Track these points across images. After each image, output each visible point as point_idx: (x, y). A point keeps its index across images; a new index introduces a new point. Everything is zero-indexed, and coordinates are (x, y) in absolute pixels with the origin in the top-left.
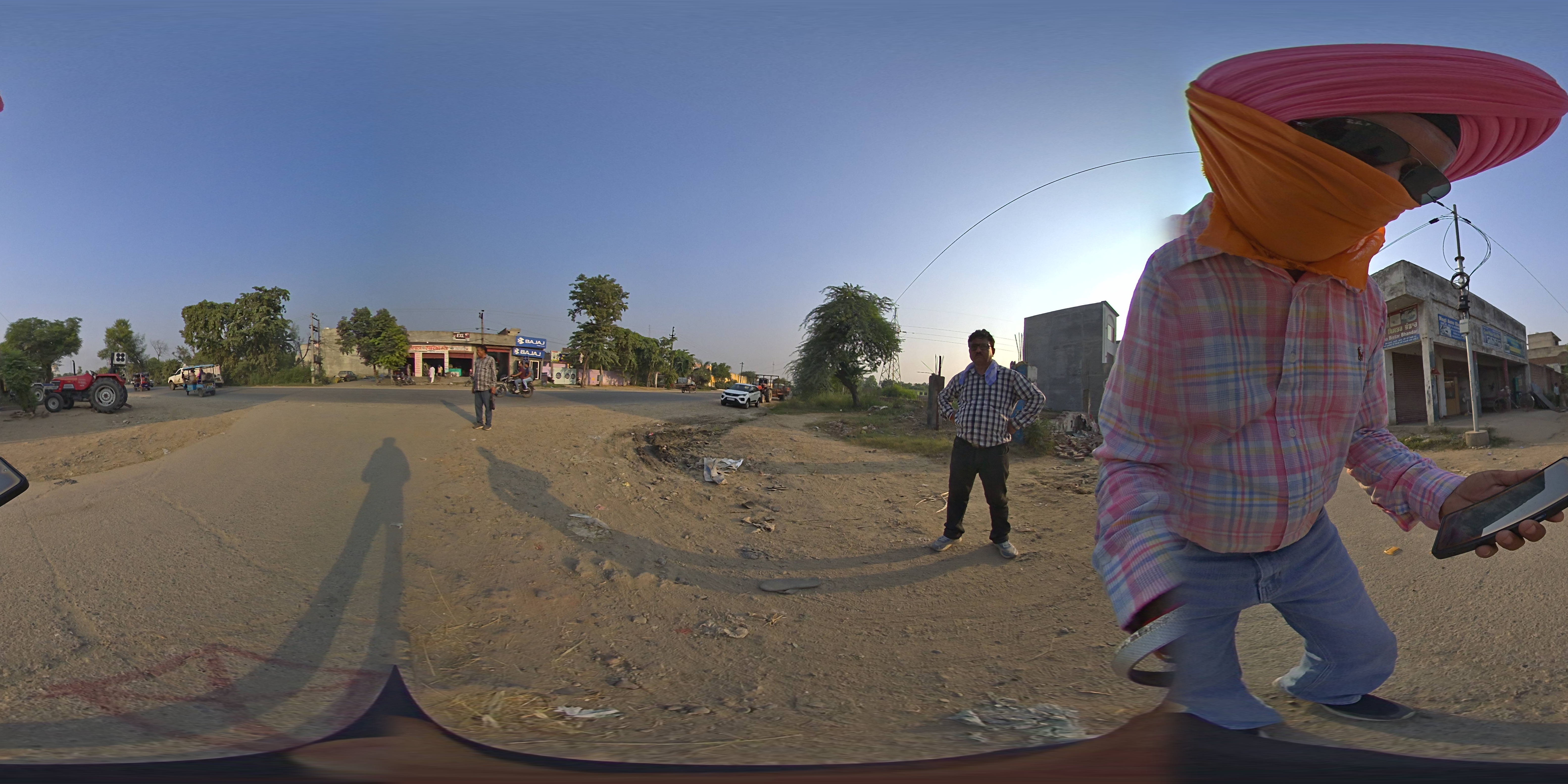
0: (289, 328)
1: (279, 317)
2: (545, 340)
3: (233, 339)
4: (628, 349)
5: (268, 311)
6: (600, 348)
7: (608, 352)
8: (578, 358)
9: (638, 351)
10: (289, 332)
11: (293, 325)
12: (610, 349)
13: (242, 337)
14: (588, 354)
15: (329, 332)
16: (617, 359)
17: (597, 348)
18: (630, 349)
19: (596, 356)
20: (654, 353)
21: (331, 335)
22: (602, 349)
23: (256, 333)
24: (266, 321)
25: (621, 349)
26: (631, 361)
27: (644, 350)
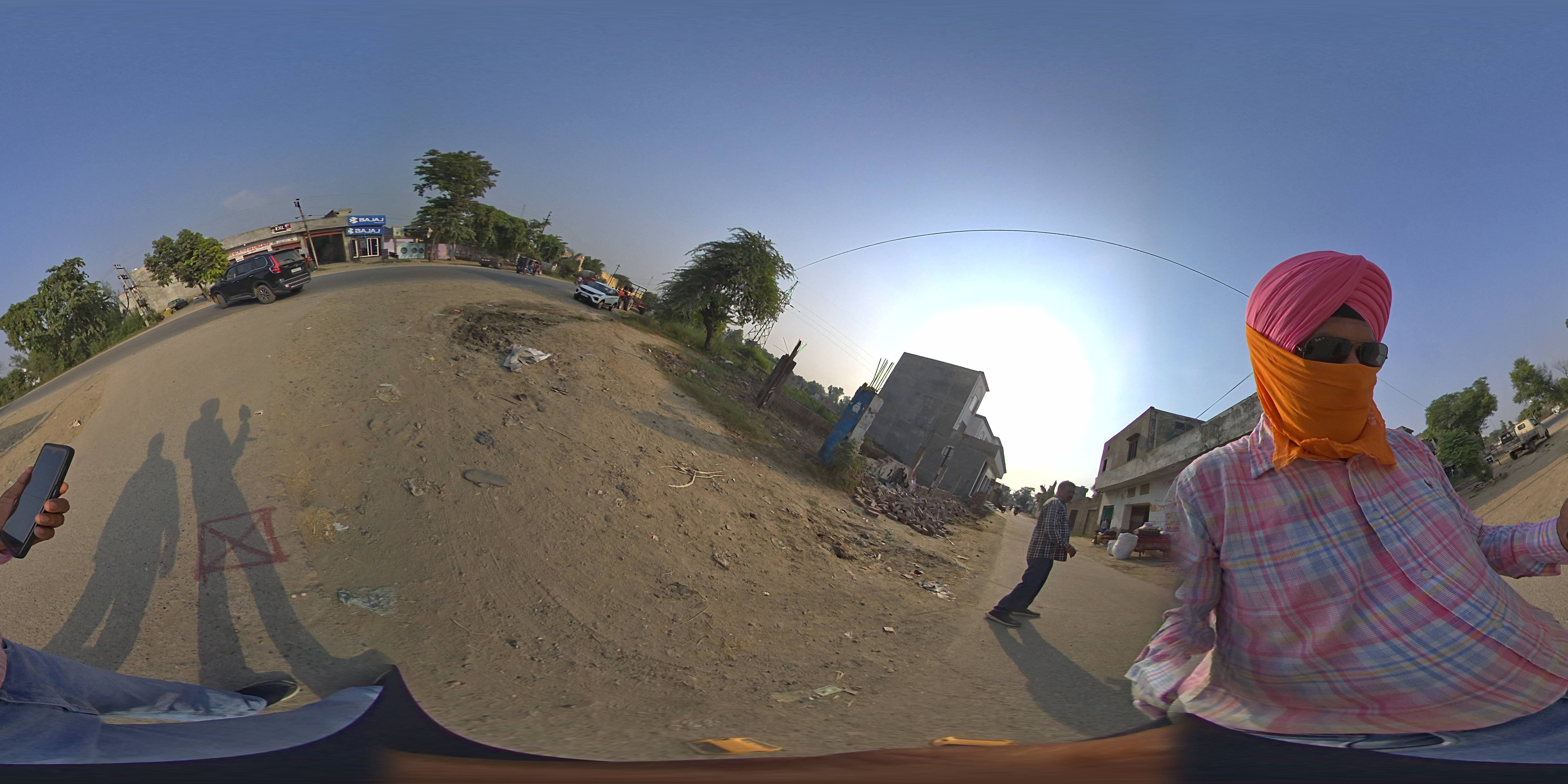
0: (100, 289)
1: (86, 284)
2: (384, 217)
3: (56, 325)
4: (488, 226)
5: (73, 285)
6: (453, 223)
7: (465, 229)
8: (426, 233)
9: (500, 229)
10: (102, 292)
11: (102, 284)
12: (466, 225)
13: (63, 319)
14: (439, 229)
15: (139, 272)
16: (474, 234)
17: (450, 224)
18: (491, 227)
19: (447, 232)
20: (519, 234)
21: (142, 274)
22: (456, 224)
23: (73, 309)
24: (76, 294)
25: (479, 226)
26: (490, 238)
27: (507, 229)
